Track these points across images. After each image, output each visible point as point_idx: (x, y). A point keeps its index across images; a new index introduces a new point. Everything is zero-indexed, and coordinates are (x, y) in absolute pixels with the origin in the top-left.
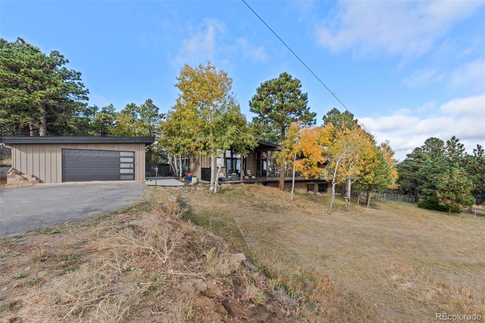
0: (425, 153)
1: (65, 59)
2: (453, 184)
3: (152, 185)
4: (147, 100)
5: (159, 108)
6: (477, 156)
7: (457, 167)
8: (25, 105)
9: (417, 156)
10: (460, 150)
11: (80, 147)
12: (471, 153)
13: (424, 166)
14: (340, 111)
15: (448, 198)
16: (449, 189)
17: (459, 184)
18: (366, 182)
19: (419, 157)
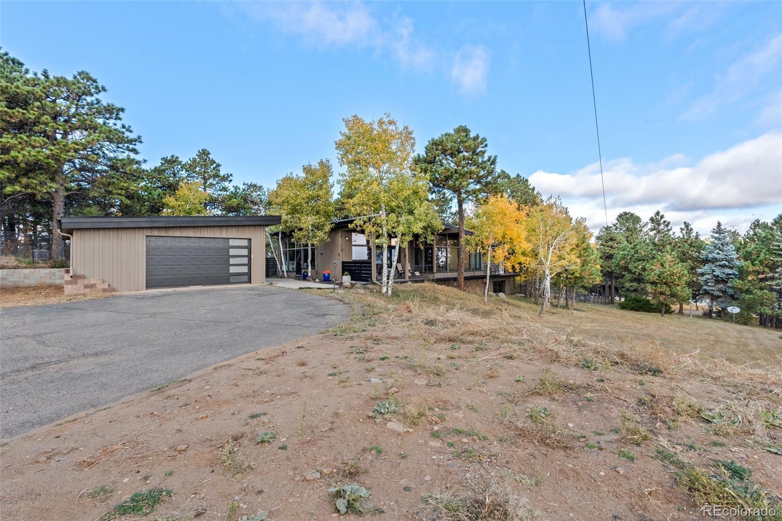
0: (620, 234)
1: (100, 85)
2: (666, 274)
3: (307, 288)
4: (201, 151)
5: (220, 163)
6: (685, 237)
7: (668, 252)
8: (50, 163)
9: (609, 238)
10: (666, 229)
11: (171, 233)
12: (679, 234)
13: (621, 253)
14: (510, 175)
15: (661, 293)
16: (661, 280)
17: (672, 274)
18: (572, 274)
19: (611, 239)
